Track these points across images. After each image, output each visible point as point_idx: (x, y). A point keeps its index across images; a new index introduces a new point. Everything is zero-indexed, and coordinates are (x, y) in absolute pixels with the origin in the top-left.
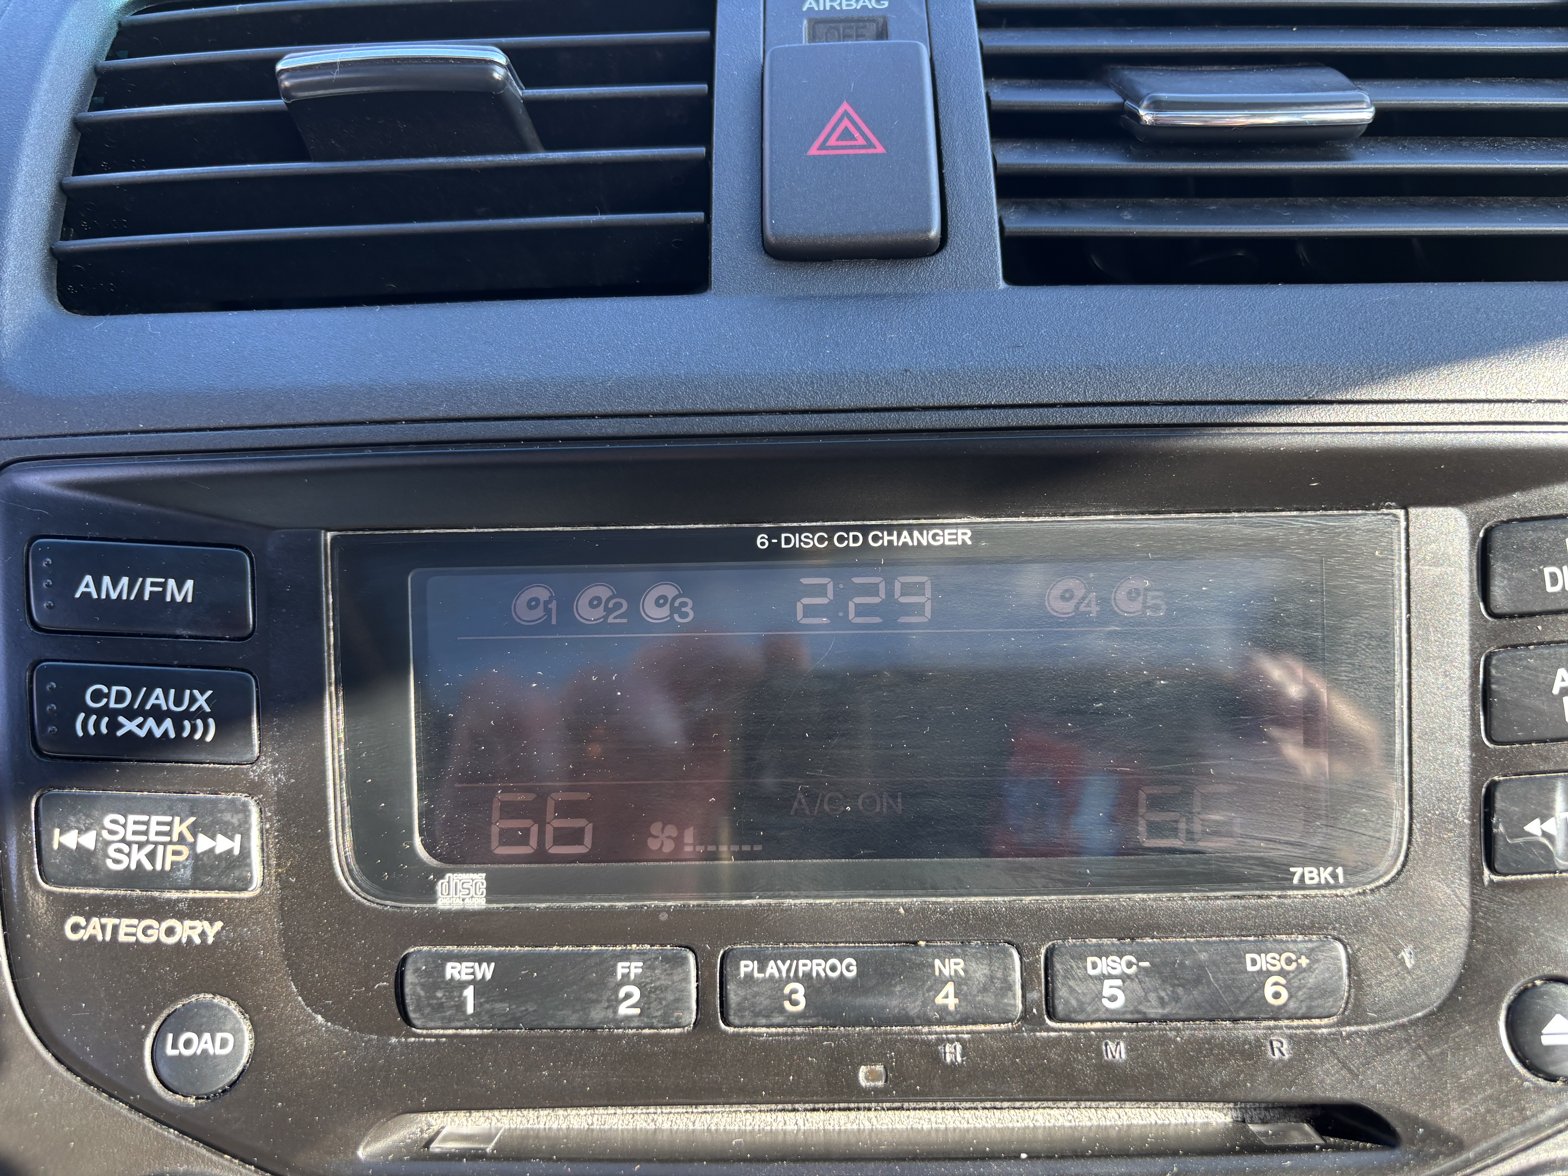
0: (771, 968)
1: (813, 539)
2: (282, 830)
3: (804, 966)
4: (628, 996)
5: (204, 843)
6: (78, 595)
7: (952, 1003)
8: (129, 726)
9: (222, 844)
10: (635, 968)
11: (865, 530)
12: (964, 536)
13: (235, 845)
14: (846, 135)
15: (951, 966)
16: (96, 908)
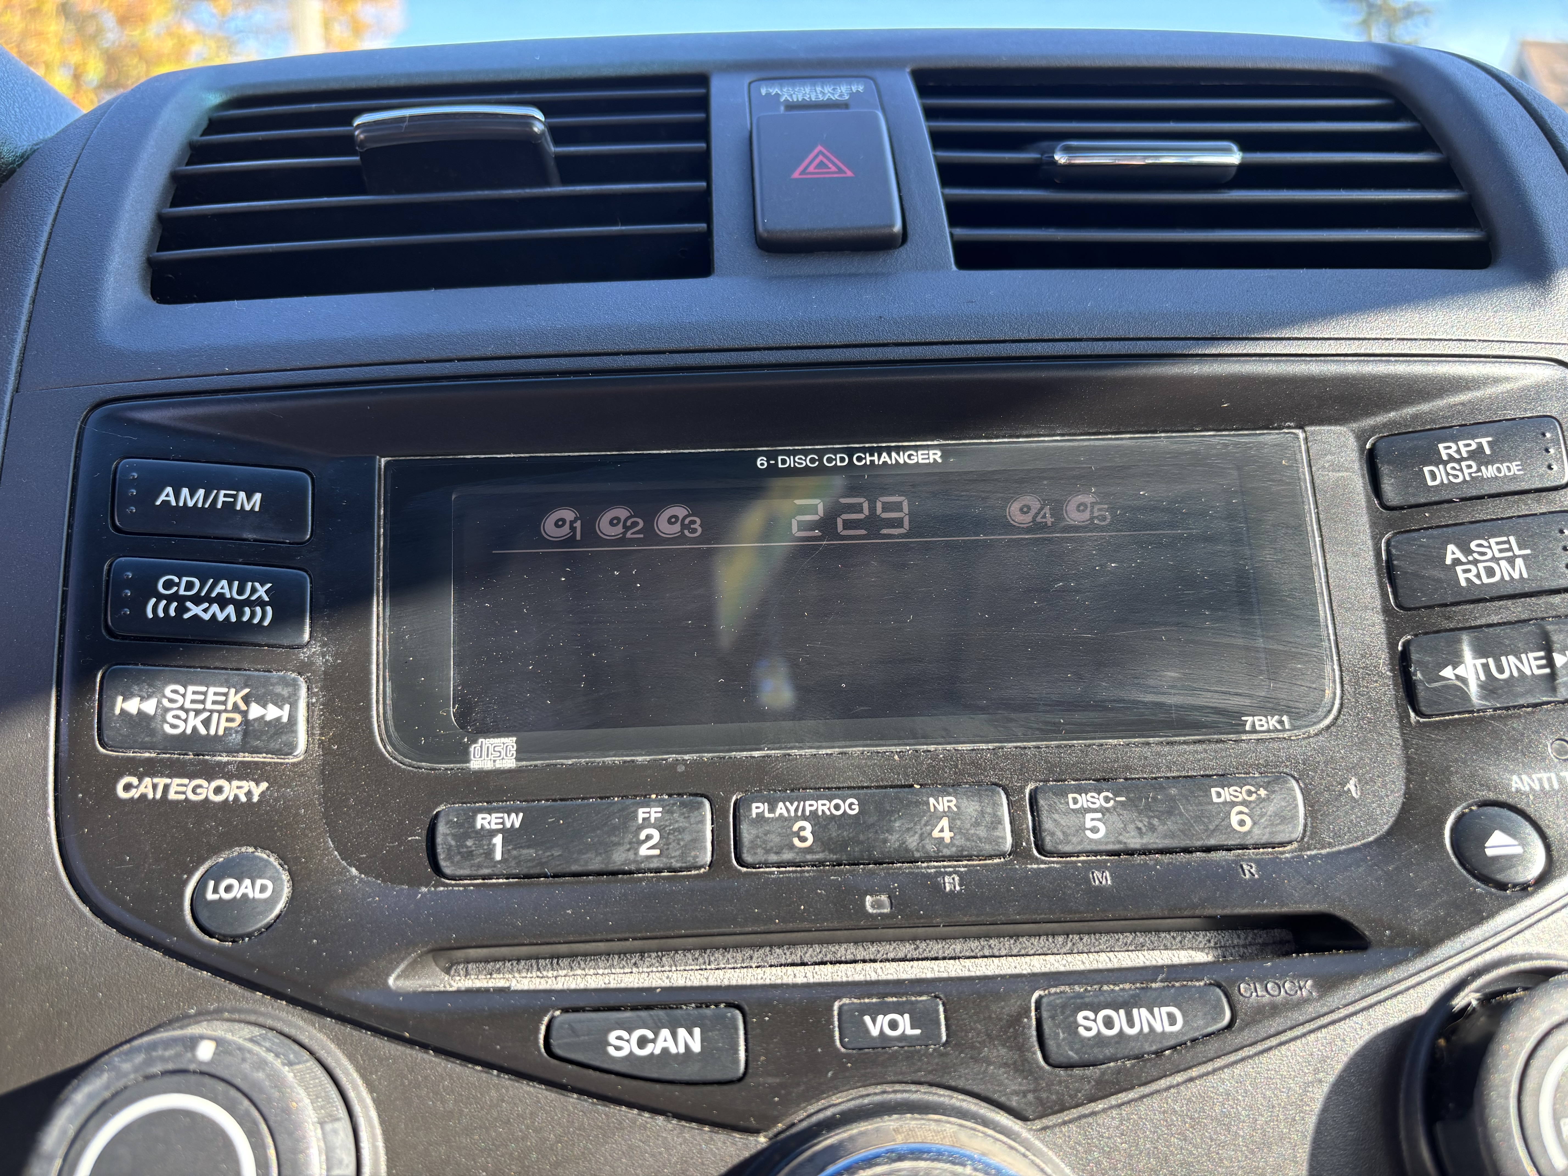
0: (781, 809)
1: (805, 460)
2: (328, 705)
3: (810, 806)
4: (649, 837)
5: (255, 711)
6: (158, 503)
7: (947, 835)
8: (195, 610)
9: (272, 712)
10: (655, 813)
11: (850, 452)
12: (935, 456)
13: (284, 714)
14: (821, 165)
15: (944, 803)
16: (149, 769)
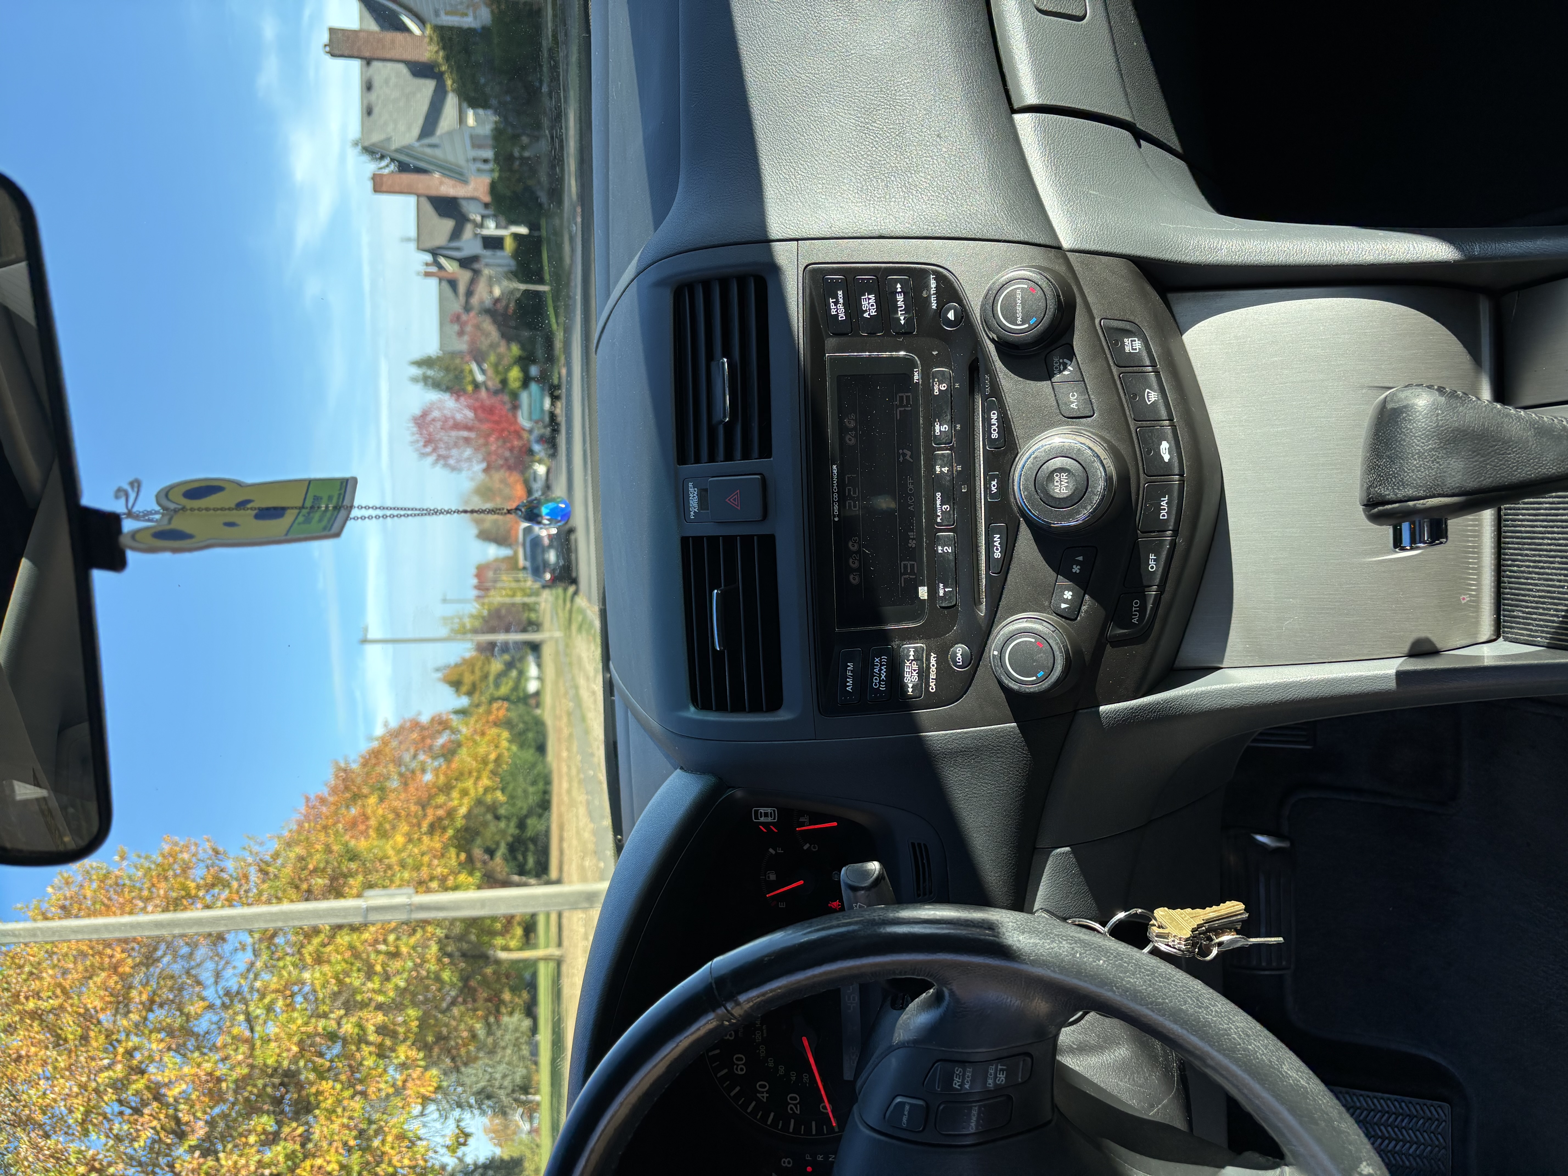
0: (939, 514)
1: (836, 506)
2: (909, 639)
3: (938, 506)
4: (946, 549)
5: (912, 658)
6: (851, 691)
7: (947, 469)
8: (883, 677)
9: (912, 653)
10: (940, 548)
11: (833, 492)
12: (835, 467)
13: (912, 650)
14: (734, 500)
15: (938, 469)
16: (928, 685)
